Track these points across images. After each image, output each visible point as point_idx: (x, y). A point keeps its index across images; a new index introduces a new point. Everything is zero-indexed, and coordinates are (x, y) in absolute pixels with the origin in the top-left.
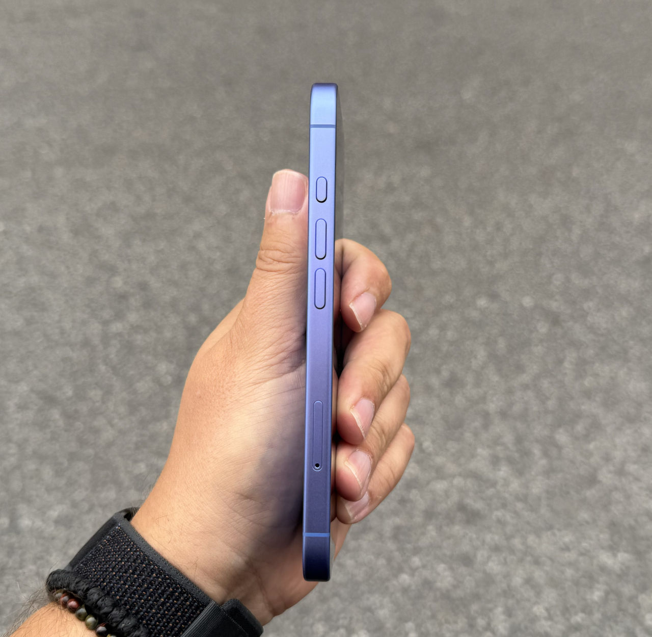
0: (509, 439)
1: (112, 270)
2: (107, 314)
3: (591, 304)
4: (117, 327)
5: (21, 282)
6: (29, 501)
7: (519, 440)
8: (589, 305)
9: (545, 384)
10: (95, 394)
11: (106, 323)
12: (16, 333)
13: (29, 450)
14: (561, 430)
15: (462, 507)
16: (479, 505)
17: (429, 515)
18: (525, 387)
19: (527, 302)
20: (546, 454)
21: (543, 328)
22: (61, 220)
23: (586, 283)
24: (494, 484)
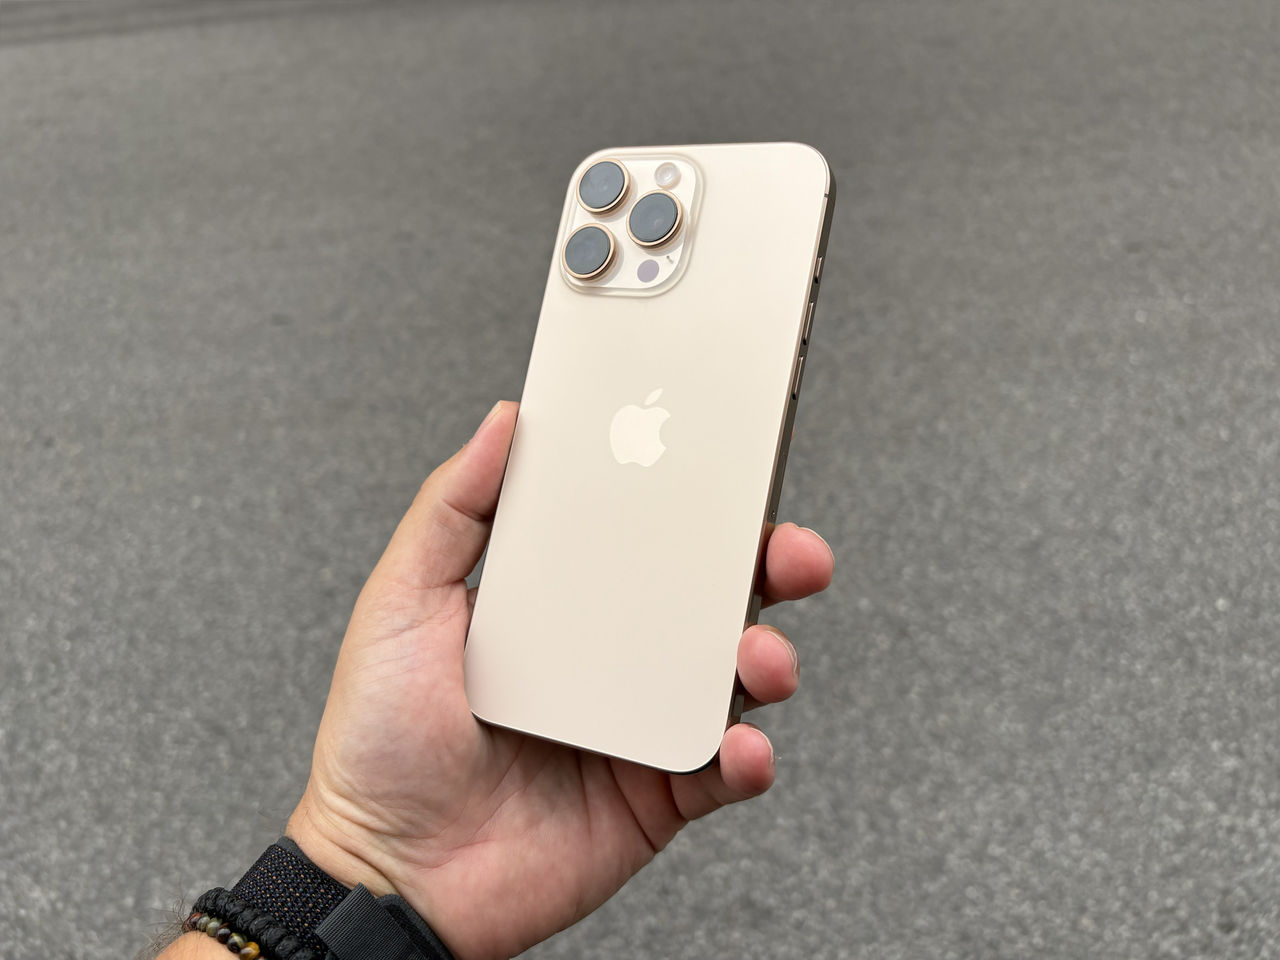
0: (822, 803)
1: (323, 559)
2: (307, 616)
3: (952, 609)
4: (316, 634)
5: (209, 575)
6: (165, 873)
7: (836, 805)
8: (949, 610)
9: (881, 722)
10: (276, 723)
11: (303, 628)
12: (192, 641)
13: (177, 802)
14: (898, 792)
15: (747, 903)
16: (772, 901)
17: (699, 912)
18: (852, 727)
19: (864, 603)
20: (873, 826)
21: (883, 642)
22: (272, 493)
23: (948, 577)
24: (795, 870)
